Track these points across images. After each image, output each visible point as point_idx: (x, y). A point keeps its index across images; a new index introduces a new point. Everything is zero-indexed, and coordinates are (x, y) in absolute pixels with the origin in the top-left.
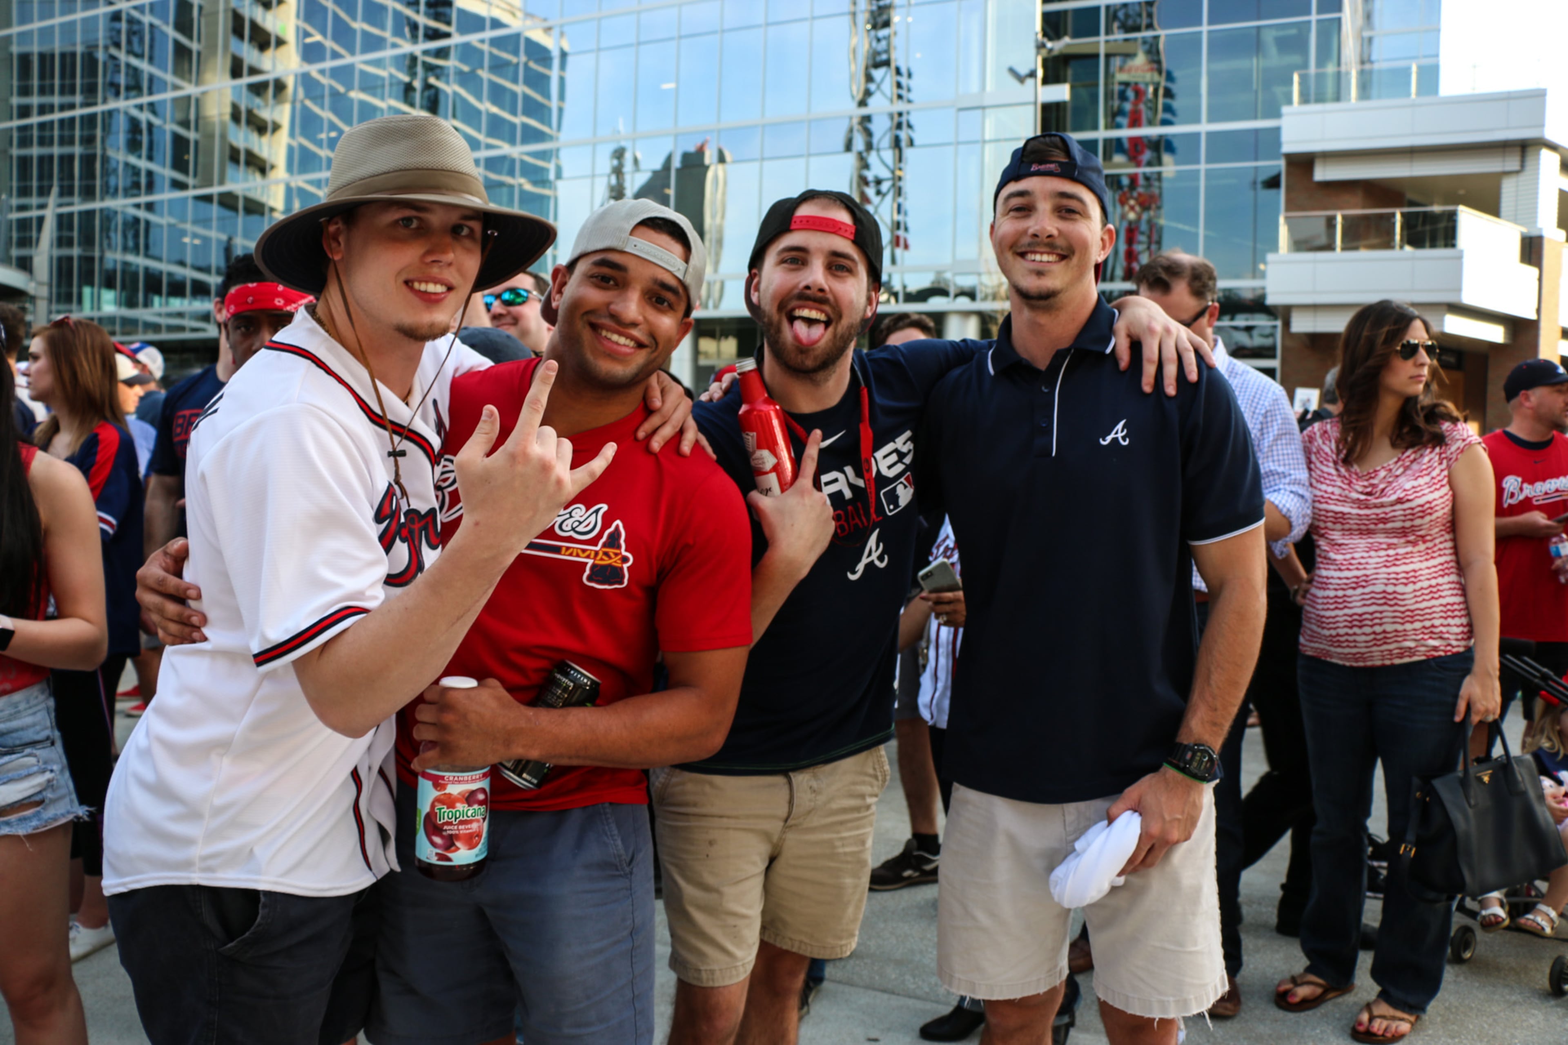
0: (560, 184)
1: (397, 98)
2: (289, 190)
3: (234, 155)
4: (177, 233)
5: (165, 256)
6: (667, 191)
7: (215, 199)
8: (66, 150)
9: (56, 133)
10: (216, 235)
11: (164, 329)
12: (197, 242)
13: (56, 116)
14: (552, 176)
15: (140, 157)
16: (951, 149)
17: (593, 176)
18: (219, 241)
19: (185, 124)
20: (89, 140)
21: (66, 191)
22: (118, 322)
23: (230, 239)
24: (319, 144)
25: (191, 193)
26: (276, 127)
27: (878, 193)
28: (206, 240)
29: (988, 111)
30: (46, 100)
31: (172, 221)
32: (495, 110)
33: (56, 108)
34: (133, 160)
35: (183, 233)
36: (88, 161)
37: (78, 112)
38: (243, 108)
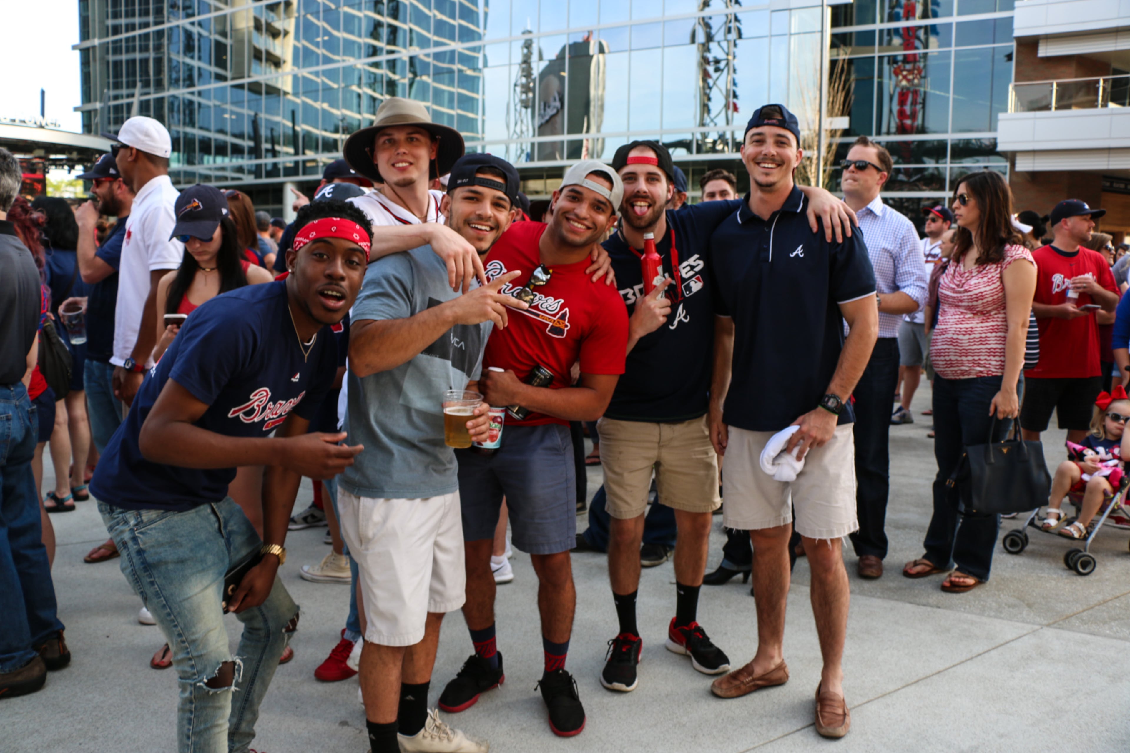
0: (486, 71)
1: (369, 9)
2: (295, 78)
3: (257, 55)
4: (220, 111)
5: (212, 128)
6: (563, 74)
7: (246, 87)
8: (144, 55)
9: (137, 43)
10: (247, 112)
11: (213, 179)
12: (234, 117)
13: (137, 32)
14: (480, 65)
15: (192, 58)
16: (767, 40)
17: (510, 64)
18: (249, 116)
19: (224, 34)
20: (158, 48)
21: (146, 84)
22: (182, 174)
23: (256, 115)
24: (317, 45)
25: (230, 83)
26: (286, 33)
27: (717, 70)
28: (240, 116)
29: (793, 12)
30: (130, 20)
31: (218, 103)
32: (440, 16)
33: (137, 26)
34: (188, 60)
35: (224, 111)
36: (159, 61)
37: (152, 29)
38: (263, 22)
